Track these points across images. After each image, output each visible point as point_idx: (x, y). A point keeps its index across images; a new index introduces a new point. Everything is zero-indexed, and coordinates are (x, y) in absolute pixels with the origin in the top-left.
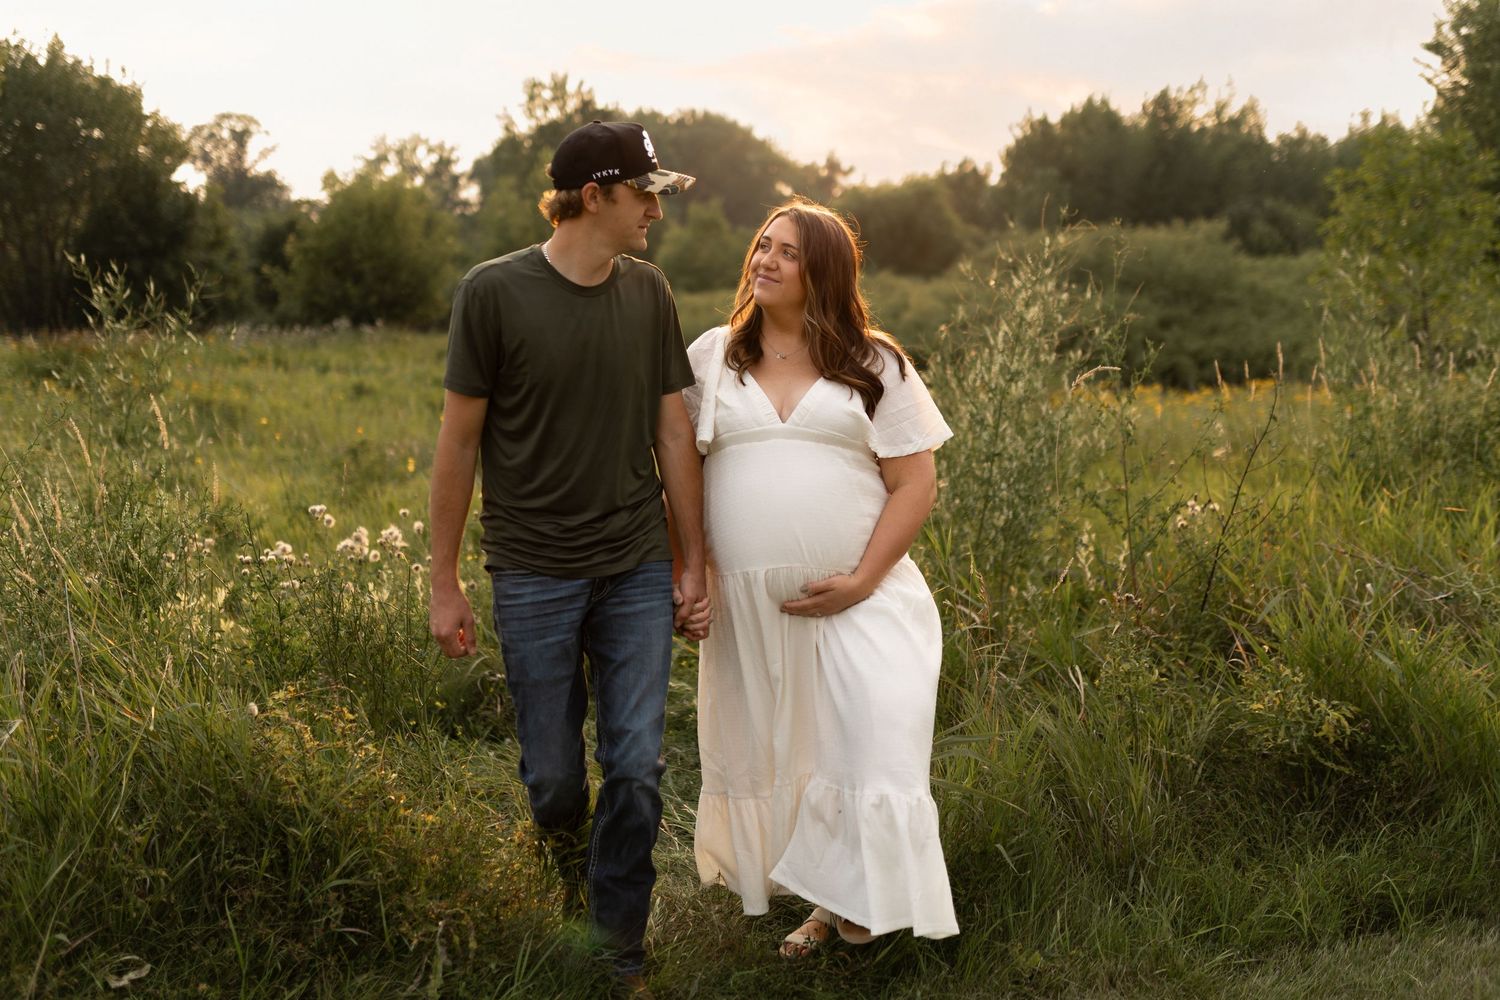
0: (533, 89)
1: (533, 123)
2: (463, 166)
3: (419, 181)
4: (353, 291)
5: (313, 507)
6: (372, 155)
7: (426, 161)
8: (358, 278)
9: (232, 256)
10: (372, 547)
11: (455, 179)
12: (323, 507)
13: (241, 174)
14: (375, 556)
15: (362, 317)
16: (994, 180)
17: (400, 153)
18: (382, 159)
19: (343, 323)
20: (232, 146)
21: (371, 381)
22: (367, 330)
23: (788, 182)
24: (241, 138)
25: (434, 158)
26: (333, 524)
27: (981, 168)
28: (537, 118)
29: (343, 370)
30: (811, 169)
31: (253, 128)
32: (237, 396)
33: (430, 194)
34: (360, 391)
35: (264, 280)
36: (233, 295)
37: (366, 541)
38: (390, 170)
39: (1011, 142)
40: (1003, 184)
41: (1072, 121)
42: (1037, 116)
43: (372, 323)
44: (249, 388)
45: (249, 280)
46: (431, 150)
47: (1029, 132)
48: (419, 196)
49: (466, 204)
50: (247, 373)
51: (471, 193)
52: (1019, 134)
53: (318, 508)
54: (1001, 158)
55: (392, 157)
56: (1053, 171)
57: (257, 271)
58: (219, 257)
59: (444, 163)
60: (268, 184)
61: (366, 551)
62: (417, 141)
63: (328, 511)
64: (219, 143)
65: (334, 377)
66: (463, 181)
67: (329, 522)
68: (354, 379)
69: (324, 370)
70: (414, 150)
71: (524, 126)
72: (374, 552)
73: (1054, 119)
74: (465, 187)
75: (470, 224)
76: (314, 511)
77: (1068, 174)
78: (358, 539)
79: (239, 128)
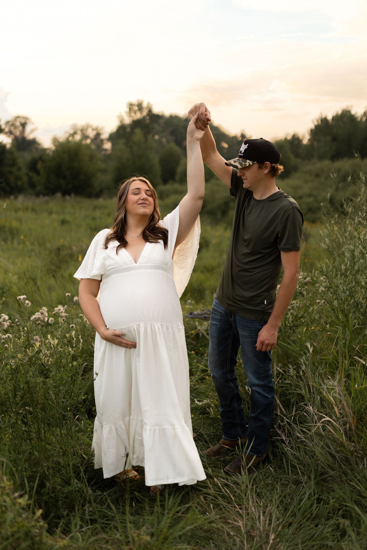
0: (131, 106)
1: (131, 119)
2: (105, 136)
3: (89, 141)
4: (63, 182)
5: (19, 297)
6: (72, 132)
7: (91, 134)
8: (64, 178)
9: (19, 169)
10: (49, 317)
11: (102, 141)
12: (25, 296)
13: (24, 139)
14: (52, 320)
15: (66, 192)
16: (305, 141)
17: (82, 131)
18: (75, 133)
19: (59, 195)
20: (21, 128)
21: (68, 218)
22: (68, 198)
23: (226, 142)
24: (24, 125)
25: (94, 133)
26: (30, 305)
27: (301, 137)
28: (132, 117)
29: (57, 213)
30: (235, 138)
31: (28, 121)
32: (15, 224)
33: (93, 147)
34: (63, 222)
35: (30, 178)
36: (19, 183)
37: (46, 314)
38: (78, 137)
39: (313, 127)
40: (309, 143)
41: (336, 118)
42: (324, 116)
43: (69, 195)
44: (20, 220)
45: (25, 179)
46: (93, 130)
47: (320, 123)
48: (88, 147)
49: (106, 150)
50: (20, 214)
51: (108, 146)
52: (316, 123)
53: (22, 297)
54: (309, 133)
55: (79, 132)
56: (329, 138)
57: (27, 175)
58: (14, 169)
59: (98, 135)
60: (34, 142)
61: (46, 319)
62: (88, 126)
63: (27, 299)
64: (16, 127)
65: (54, 216)
66: (105, 142)
67: (28, 304)
68: (62, 217)
69: (51, 213)
70: (86, 130)
71: (127, 121)
72: (51, 319)
73: (330, 118)
74: (106, 143)
75: (108, 157)
76: (20, 299)
77: (334, 139)
78: (42, 314)
79: (23, 121)
